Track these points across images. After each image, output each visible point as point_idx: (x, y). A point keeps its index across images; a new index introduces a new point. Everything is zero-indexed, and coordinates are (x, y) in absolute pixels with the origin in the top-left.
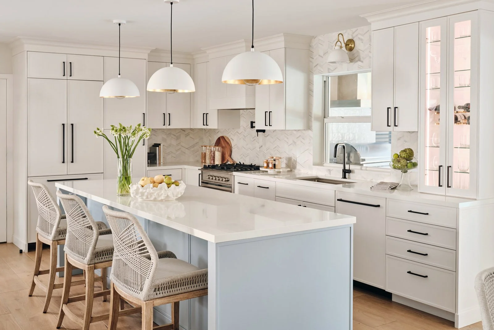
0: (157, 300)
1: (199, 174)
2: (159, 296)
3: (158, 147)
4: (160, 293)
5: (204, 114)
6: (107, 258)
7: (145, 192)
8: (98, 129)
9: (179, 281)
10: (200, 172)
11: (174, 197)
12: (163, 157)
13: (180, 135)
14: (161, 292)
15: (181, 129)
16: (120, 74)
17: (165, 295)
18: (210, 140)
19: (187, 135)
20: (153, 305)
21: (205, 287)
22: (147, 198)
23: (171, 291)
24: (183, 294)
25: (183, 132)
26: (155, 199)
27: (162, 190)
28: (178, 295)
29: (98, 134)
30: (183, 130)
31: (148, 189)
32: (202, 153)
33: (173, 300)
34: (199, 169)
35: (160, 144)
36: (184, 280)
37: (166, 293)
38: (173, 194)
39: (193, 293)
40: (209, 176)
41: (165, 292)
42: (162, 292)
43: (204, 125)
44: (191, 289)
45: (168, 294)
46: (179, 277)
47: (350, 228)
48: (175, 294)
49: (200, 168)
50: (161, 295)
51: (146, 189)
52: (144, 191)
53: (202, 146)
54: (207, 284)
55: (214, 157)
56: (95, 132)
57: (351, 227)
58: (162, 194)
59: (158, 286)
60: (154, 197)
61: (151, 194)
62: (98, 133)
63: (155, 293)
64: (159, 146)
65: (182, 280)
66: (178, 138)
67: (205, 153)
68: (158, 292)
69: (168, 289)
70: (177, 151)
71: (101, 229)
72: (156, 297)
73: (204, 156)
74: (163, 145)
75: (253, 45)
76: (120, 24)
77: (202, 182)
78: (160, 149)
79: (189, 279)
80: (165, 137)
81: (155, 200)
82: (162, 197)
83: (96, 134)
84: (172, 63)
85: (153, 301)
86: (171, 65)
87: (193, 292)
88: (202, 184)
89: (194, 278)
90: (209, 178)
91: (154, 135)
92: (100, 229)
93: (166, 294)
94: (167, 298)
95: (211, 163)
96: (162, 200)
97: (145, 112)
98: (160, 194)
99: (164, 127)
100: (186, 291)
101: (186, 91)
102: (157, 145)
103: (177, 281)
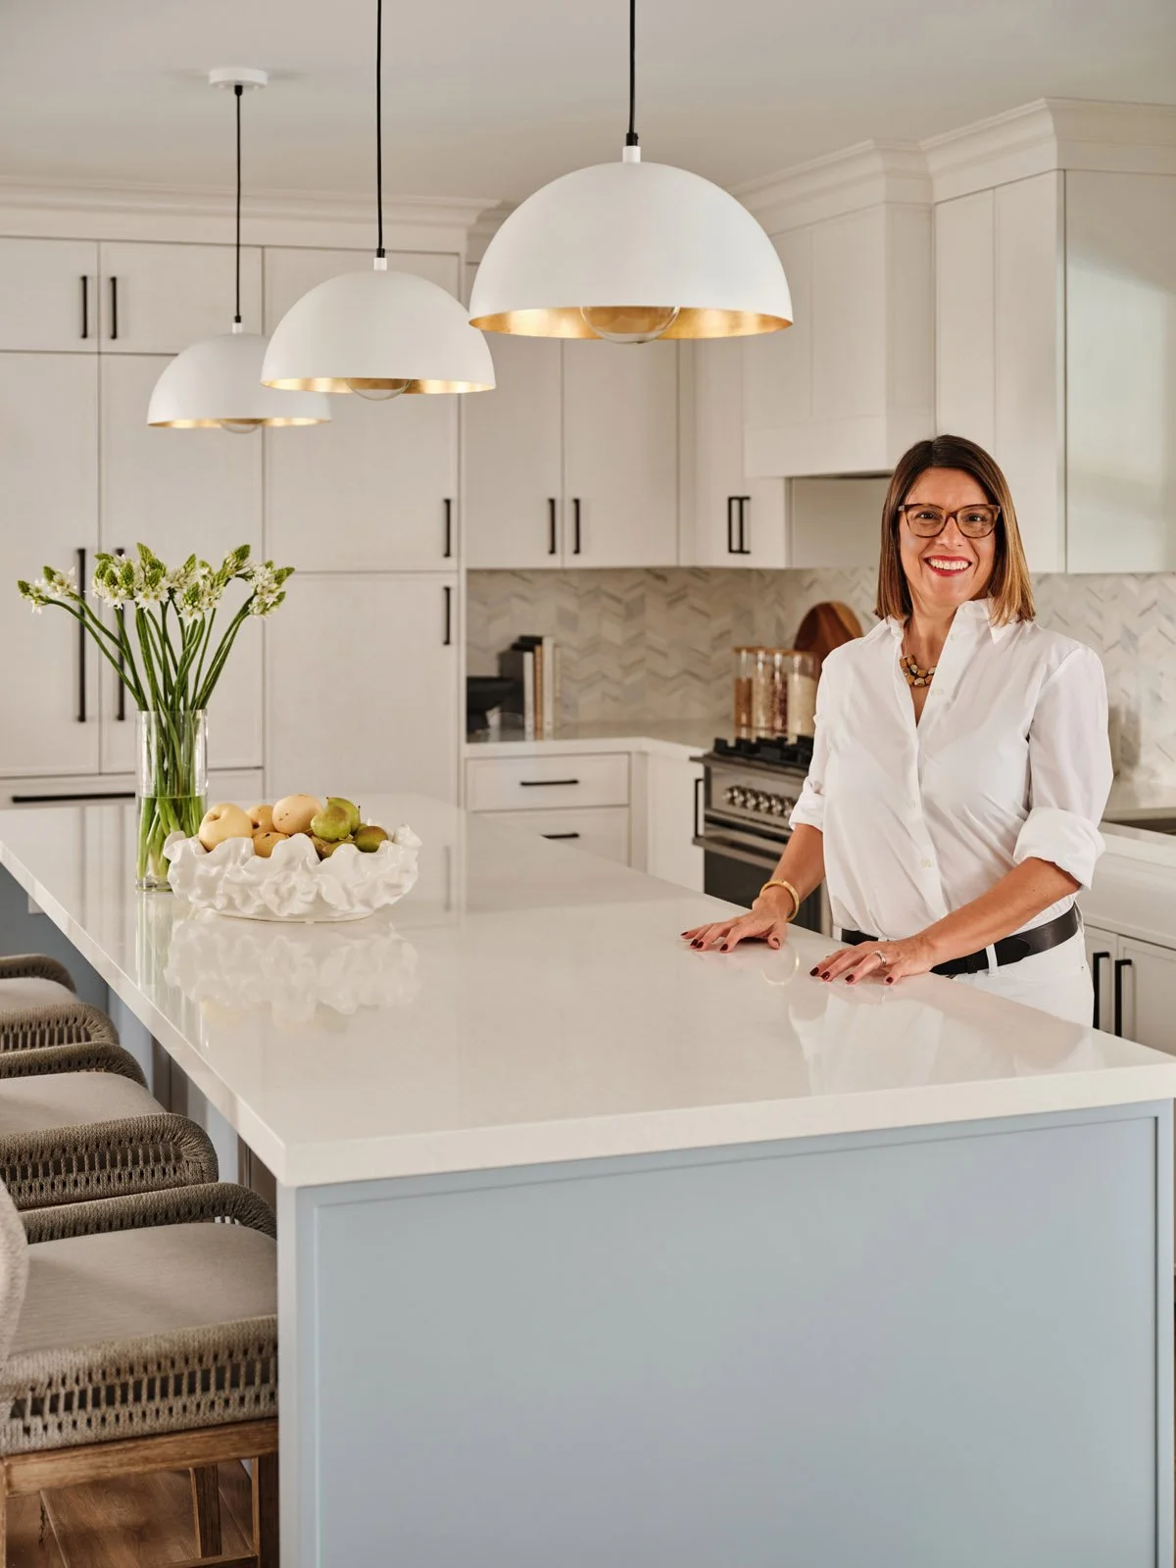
0: (33, 1459)
1: (697, 781)
2: (38, 1440)
3: (532, 650)
4: (45, 1428)
5: (730, 500)
6: (31, 1188)
7: (219, 876)
8: (50, 574)
9: (153, 1368)
10: (698, 771)
11: (352, 905)
12: (556, 700)
13: (642, 597)
14: (49, 1418)
15: (648, 571)
16: (238, 319)
17: (77, 1437)
18: (780, 625)
19: (676, 599)
20: (9, 1484)
21: (263, 1408)
22: (231, 904)
23: (111, 1418)
24: (179, 1437)
25: (659, 584)
26: (266, 910)
27: (294, 869)
28: (149, 1442)
29: (40, 597)
30: (658, 575)
31: (230, 865)
32: (738, 681)
33: (121, 1465)
34: (693, 759)
35: (538, 641)
36: (180, 1364)
37: (82, 1424)
38: (348, 894)
39: (239, 1433)
40: (731, 790)
41: (75, 1423)
42: (57, 1421)
43: (731, 551)
44: (218, 1414)
45: (90, 1434)
46: (149, 1349)
47: (1152, 1122)
48: (130, 1432)
49: (699, 752)
50: (54, 1437)
51: (223, 862)
52: (214, 871)
53: (738, 651)
54: (273, 1396)
55: (784, 701)
56: (25, 588)
57: (1156, 1119)
58: (292, 891)
59: (33, 1389)
60: (258, 902)
61: (246, 889)
62: (38, 591)
63: (18, 1424)
64: (538, 649)
65: (165, 1363)
66: (632, 611)
67: (750, 682)
68: (36, 1422)
69: (89, 1407)
70: (627, 669)
71: (88, 1039)
72: (25, 1443)
73: (745, 696)
74: (555, 646)
75: (635, 131)
76: (239, 90)
77: (708, 819)
78: (538, 659)
79: (209, 1361)
80: (570, 605)
81: (265, 918)
82: (298, 906)
83: (28, 597)
84: (381, 253)
85: (8, 1469)
86: (381, 264)
87: (234, 1429)
88: (706, 829)
89: (239, 1357)
90: (733, 799)
91: (524, 598)
92: (83, 1038)
93: (83, 1433)
94: (89, 1451)
95: (773, 730)
96: (296, 921)
97: (452, 495)
98: (284, 889)
99: (554, 562)
100: (191, 1420)
101: (461, 388)
102: (530, 643)
103: (138, 1369)
